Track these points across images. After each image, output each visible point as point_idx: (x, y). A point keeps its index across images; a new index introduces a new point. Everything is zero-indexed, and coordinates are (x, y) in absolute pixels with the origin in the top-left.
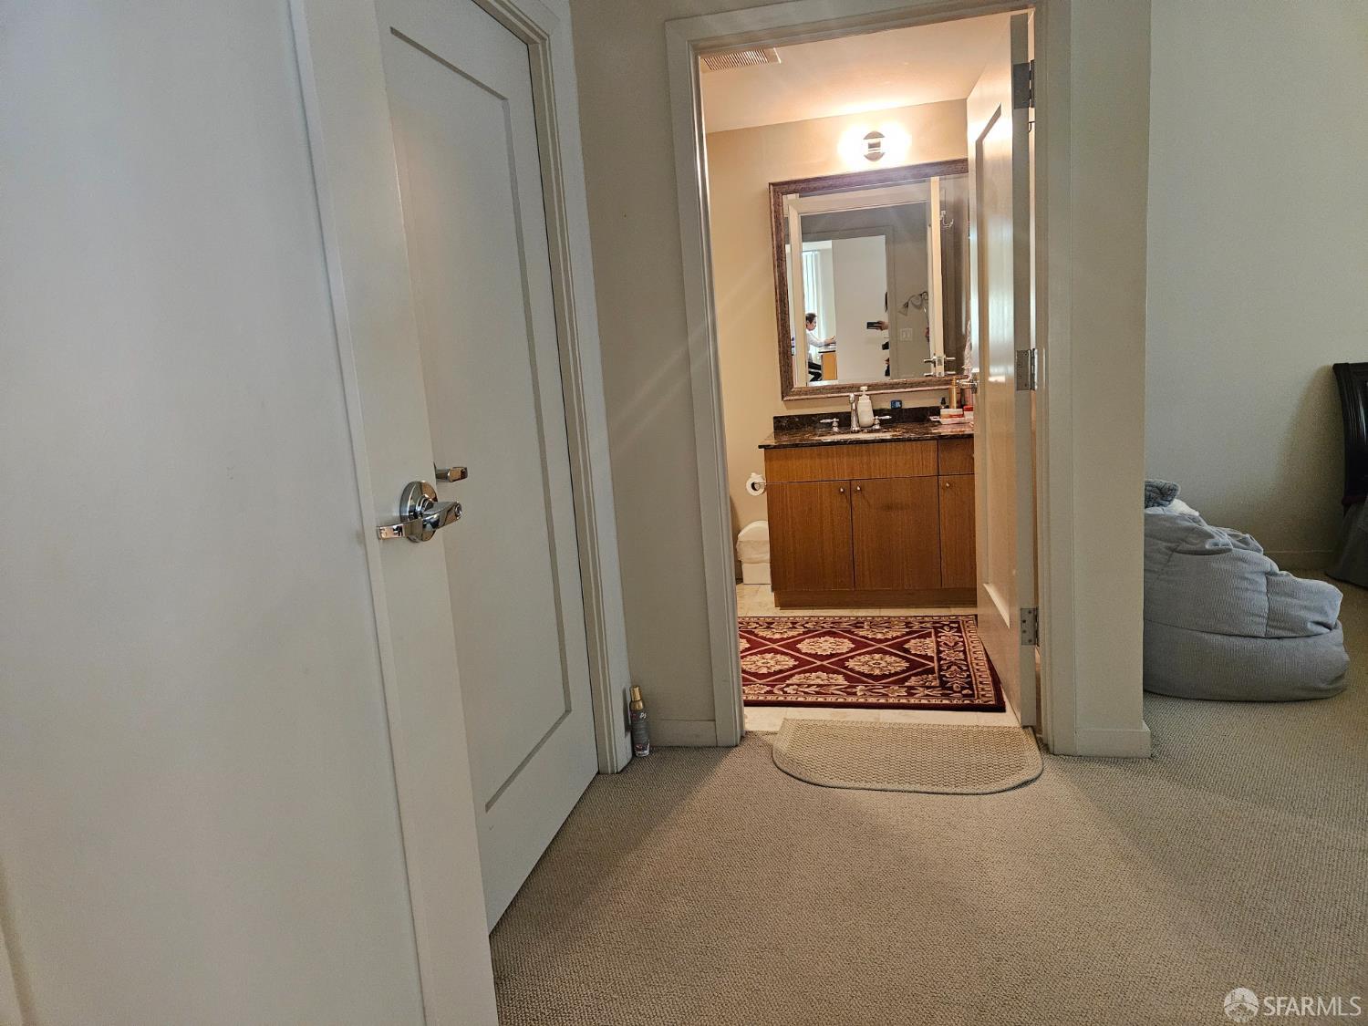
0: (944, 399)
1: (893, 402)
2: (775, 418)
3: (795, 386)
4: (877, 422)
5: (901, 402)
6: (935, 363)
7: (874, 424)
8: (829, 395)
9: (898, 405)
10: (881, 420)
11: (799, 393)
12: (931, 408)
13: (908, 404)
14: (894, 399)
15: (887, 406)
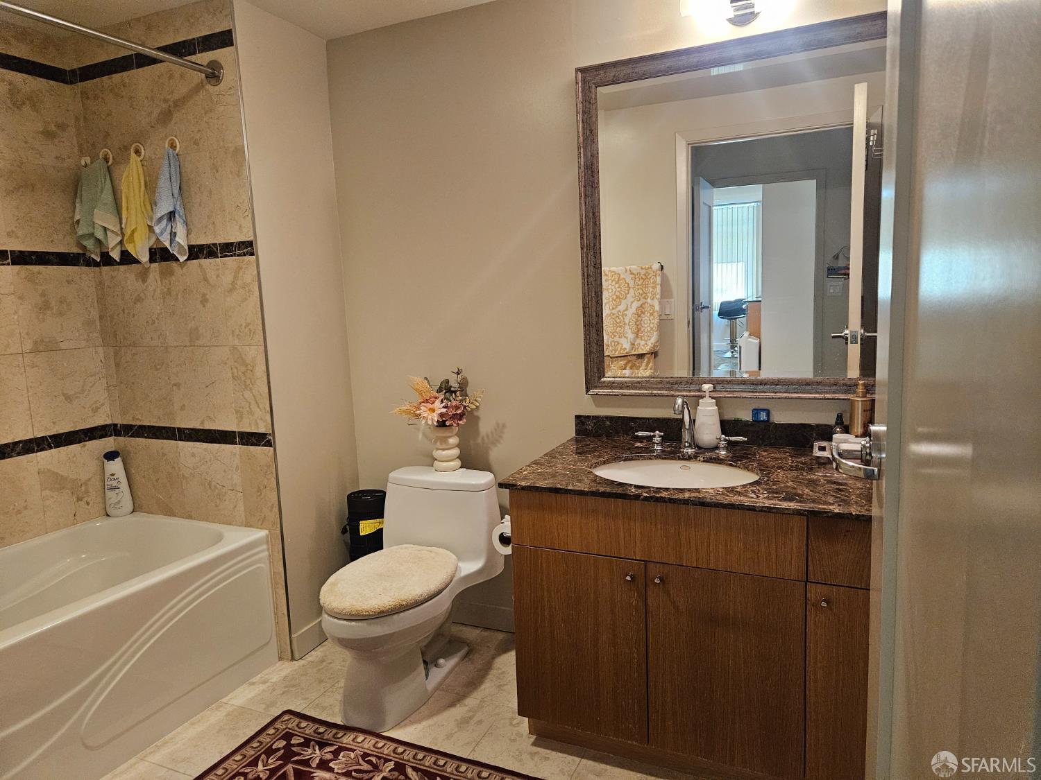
0: (840, 417)
1: (756, 412)
2: (577, 417)
3: (608, 374)
4: (723, 444)
5: (768, 412)
6: (847, 339)
7: (717, 448)
8: (655, 392)
9: (763, 416)
10: (730, 443)
11: (611, 385)
12: (818, 425)
13: (780, 417)
14: (756, 407)
15: (746, 416)
